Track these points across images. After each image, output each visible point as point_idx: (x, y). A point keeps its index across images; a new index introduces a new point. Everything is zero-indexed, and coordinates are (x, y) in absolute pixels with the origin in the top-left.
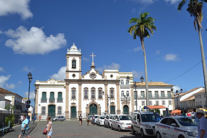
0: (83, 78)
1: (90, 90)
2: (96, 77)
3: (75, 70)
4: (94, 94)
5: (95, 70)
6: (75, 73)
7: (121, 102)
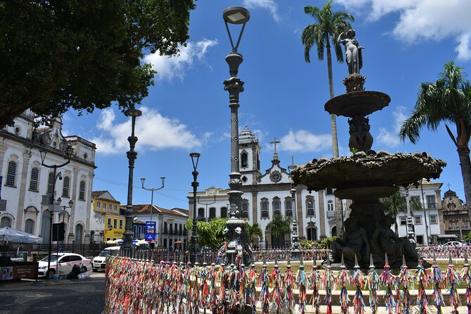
0: (260, 181)
1: (271, 201)
2: (280, 179)
3: (246, 170)
4: (278, 208)
5: (279, 167)
6: (247, 176)
7: (326, 221)
